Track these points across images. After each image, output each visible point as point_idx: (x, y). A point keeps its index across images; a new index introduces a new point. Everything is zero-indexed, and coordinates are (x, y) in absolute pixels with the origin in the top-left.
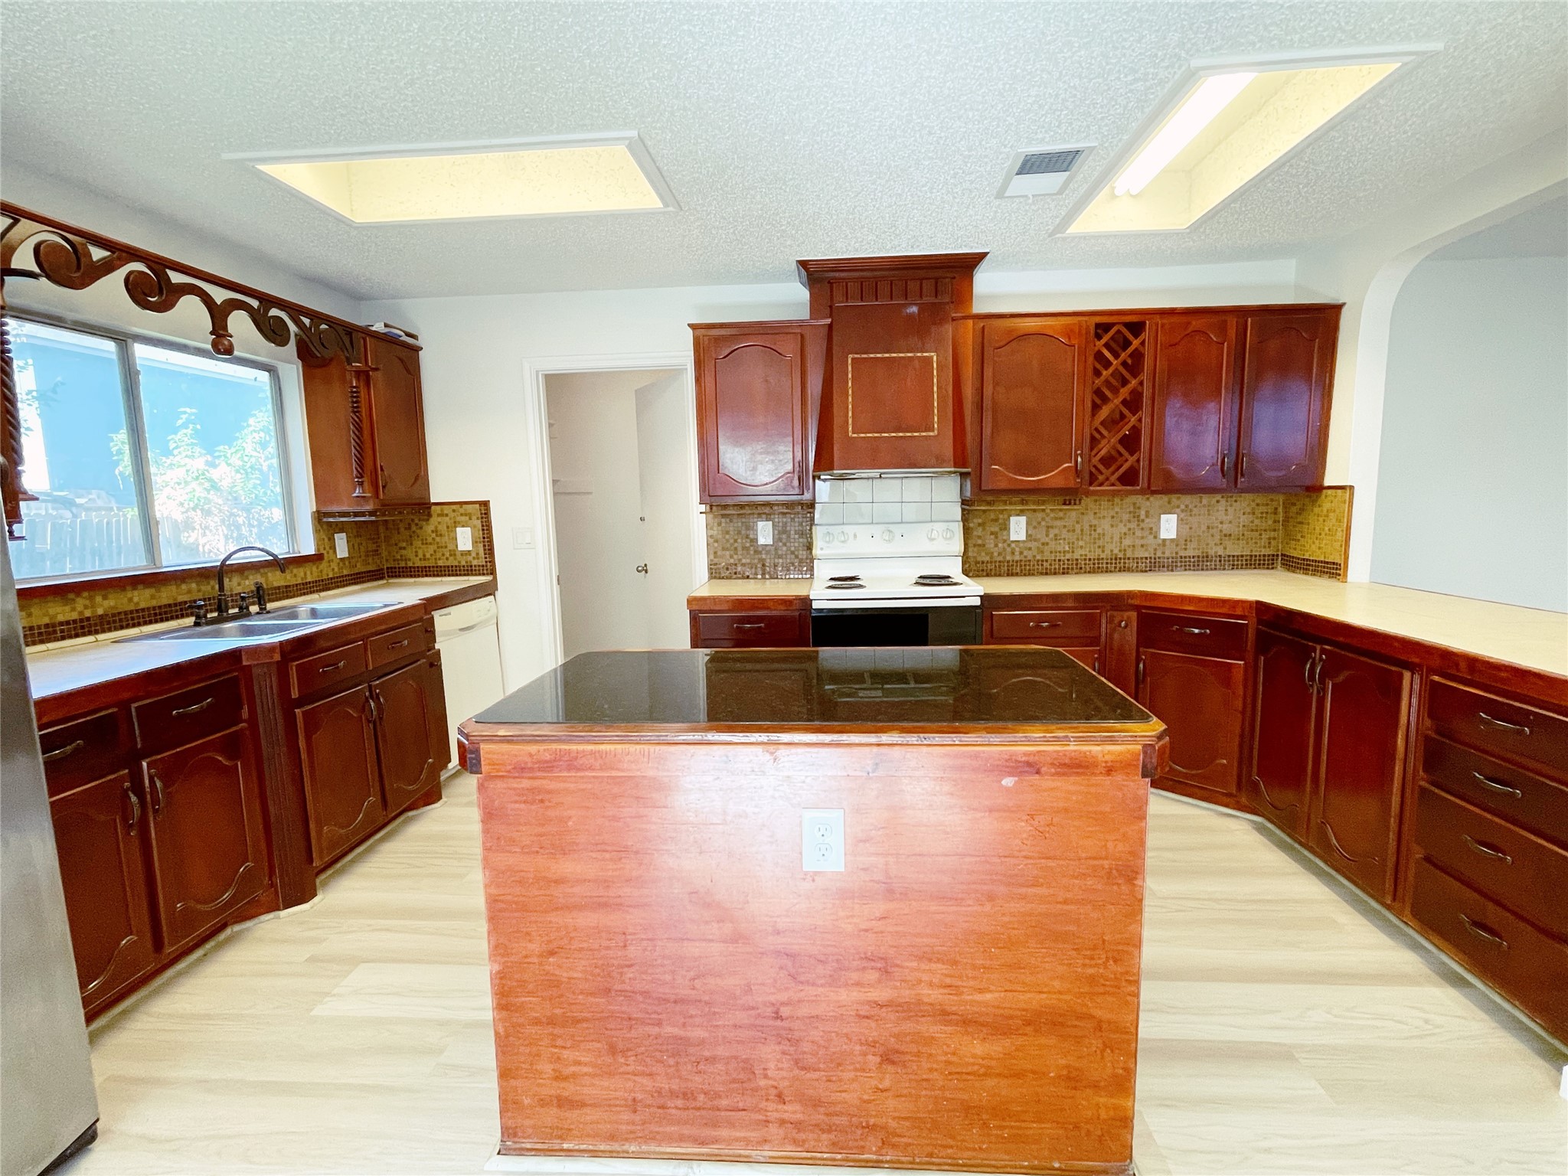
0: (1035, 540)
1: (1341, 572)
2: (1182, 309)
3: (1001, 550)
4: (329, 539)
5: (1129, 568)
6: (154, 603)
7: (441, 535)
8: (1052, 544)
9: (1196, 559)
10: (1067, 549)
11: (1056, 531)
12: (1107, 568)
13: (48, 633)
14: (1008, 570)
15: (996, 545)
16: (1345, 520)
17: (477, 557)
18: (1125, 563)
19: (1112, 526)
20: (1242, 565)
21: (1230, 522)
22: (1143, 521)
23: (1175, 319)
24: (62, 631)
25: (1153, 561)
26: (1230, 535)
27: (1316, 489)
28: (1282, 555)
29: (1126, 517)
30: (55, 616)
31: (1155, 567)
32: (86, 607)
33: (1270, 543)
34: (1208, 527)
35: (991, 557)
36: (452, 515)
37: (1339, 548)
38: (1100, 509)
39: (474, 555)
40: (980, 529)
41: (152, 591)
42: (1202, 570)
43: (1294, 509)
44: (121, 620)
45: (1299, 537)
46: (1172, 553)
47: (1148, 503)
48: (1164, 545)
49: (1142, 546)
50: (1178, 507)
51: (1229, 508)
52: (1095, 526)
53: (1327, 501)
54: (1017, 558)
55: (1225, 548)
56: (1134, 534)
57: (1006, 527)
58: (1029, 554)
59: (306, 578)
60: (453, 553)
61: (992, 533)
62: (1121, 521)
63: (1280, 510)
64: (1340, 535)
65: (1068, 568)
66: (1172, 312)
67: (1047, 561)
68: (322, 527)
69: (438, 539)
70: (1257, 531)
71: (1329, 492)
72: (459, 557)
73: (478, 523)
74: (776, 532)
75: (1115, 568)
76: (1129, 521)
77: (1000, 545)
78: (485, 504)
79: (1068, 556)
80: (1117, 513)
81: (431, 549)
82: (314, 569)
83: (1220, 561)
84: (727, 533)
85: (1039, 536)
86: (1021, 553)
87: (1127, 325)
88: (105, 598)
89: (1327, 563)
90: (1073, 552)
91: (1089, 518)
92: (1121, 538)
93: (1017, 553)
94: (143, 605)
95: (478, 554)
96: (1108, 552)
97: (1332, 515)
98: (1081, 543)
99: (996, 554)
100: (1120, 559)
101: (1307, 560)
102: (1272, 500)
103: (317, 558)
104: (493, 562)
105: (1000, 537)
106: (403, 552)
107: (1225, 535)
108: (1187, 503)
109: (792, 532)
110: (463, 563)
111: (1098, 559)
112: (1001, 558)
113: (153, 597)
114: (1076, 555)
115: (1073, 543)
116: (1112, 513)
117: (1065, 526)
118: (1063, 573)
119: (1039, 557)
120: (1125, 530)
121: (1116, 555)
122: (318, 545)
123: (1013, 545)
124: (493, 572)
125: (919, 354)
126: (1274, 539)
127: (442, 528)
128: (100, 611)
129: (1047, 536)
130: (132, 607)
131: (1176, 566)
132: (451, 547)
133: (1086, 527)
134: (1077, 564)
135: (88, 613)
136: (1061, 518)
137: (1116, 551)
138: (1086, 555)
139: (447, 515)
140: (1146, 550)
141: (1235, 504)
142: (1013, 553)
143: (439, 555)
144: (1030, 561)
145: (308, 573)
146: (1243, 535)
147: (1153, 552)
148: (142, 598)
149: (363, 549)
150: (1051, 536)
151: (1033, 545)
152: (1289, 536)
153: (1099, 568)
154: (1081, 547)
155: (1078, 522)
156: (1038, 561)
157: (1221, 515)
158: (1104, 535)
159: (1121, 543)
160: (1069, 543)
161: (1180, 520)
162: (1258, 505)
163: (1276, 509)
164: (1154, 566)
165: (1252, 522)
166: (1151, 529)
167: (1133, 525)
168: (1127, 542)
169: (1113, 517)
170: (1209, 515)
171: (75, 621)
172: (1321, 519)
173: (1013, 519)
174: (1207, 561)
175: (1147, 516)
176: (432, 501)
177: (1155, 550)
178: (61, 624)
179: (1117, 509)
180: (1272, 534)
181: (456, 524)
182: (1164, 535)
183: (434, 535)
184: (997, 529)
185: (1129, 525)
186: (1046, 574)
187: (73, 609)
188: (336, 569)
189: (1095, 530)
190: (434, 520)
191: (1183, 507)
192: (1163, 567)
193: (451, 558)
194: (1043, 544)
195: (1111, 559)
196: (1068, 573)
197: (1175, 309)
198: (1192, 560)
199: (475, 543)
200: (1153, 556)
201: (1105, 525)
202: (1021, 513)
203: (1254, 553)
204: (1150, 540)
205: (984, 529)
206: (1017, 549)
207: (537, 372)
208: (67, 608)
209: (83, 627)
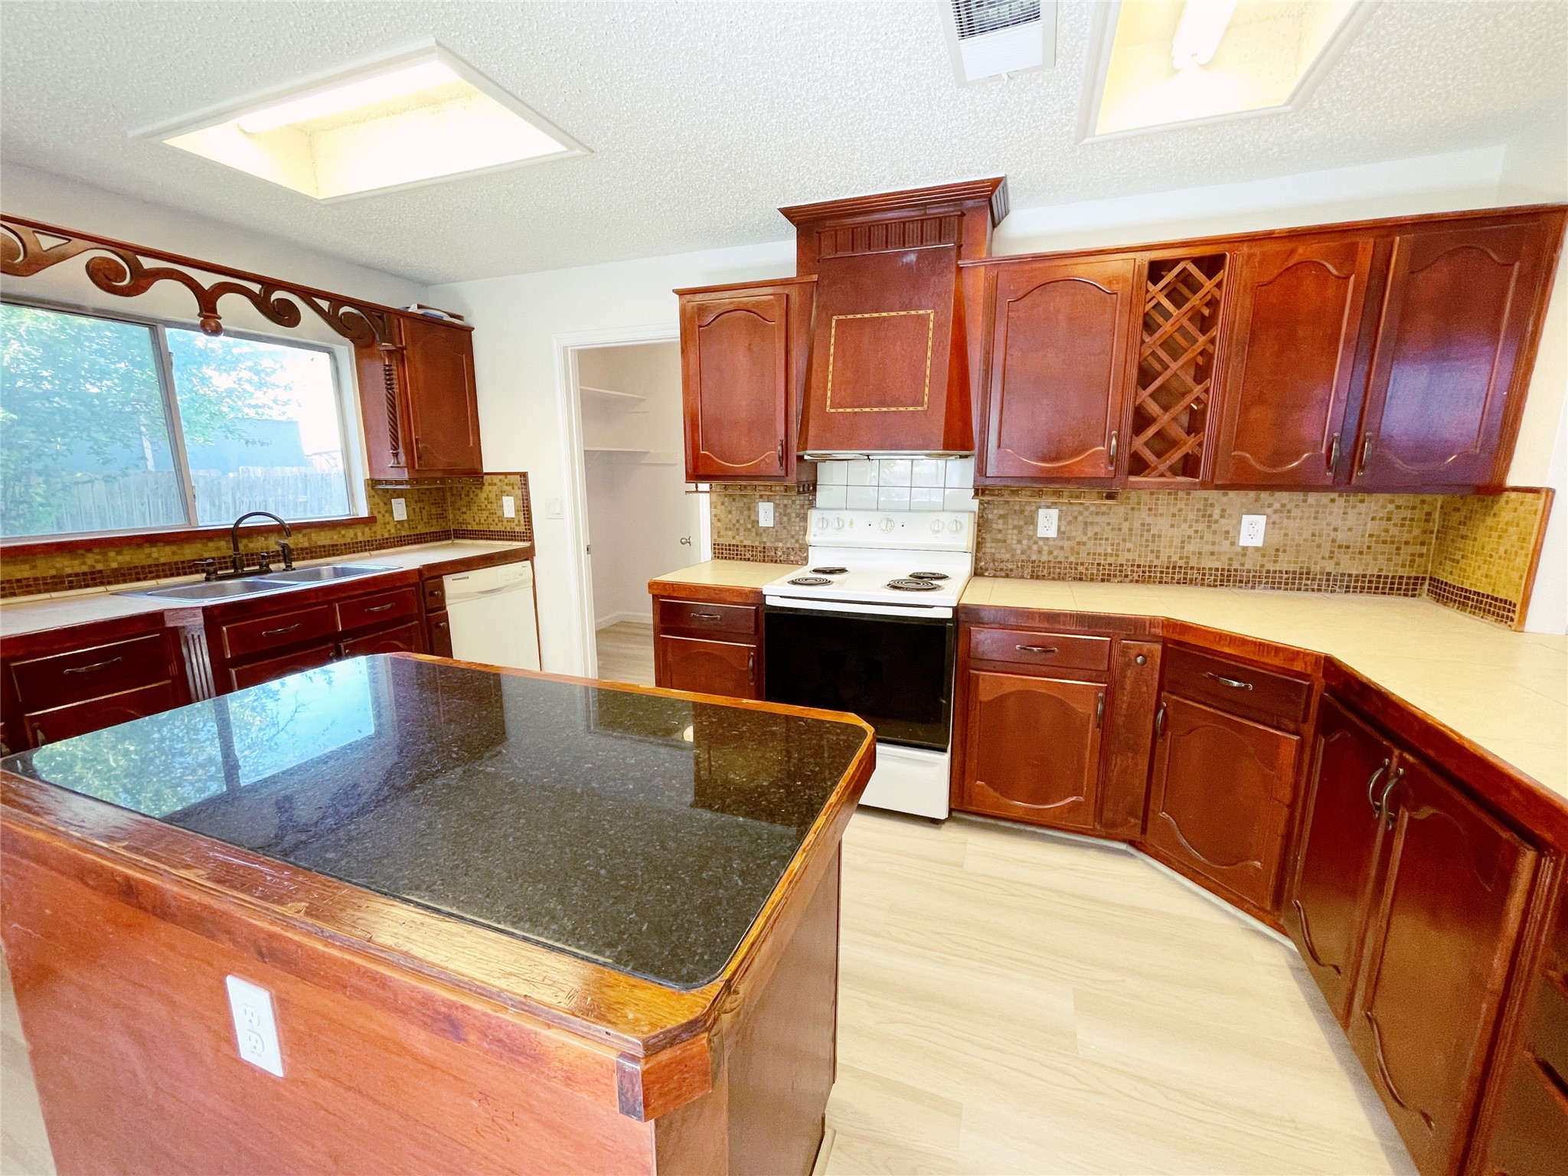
0: (1069, 539)
1: (1516, 617)
2: (1281, 231)
3: (1025, 547)
4: (385, 504)
5: (1191, 580)
6: (176, 558)
7: (491, 503)
8: (1090, 544)
9: (1291, 575)
10: (1109, 551)
11: (1097, 529)
12: (1161, 578)
13: (56, 584)
14: (1033, 572)
15: (1020, 542)
16: (1533, 541)
17: (519, 525)
18: (1186, 573)
19: (1172, 526)
20: (1363, 588)
21: (1350, 530)
22: (1216, 522)
23: (1270, 247)
24: (70, 582)
25: (1226, 573)
26: (1348, 547)
27: (1492, 489)
28: (1431, 579)
29: (1192, 516)
30: (63, 568)
31: (1229, 581)
32: (97, 561)
33: (1412, 561)
34: (1314, 535)
35: (1013, 556)
36: (499, 484)
37: (1517, 580)
38: (1156, 504)
39: (516, 522)
40: (1001, 521)
41: (174, 548)
42: (1299, 589)
43: (1456, 517)
44: (138, 573)
45: (1458, 557)
46: (1254, 565)
47: (1225, 499)
48: (1244, 555)
49: (1212, 554)
50: (1270, 505)
51: (1349, 510)
52: (1149, 525)
53: (1507, 509)
54: (1044, 558)
55: (1337, 564)
56: (1202, 538)
57: (1032, 521)
58: (1060, 555)
59: (356, 538)
60: (501, 519)
61: (1015, 527)
62: (1185, 521)
63: (1437, 515)
64: (1522, 561)
65: (1109, 575)
66: (1268, 236)
67: (1082, 564)
68: (376, 493)
69: (489, 506)
70: (1393, 543)
71: (1513, 495)
72: (505, 523)
73: (519, 492)
74: (777, 514)
75: (1173, 578)
76: (1197, 521)
77: (1025, 542)
78: (524, 475)
79: (1110, 560)
80: (1180, 510)
81: (485, 514)
82: (367, 529)
83: (1328, 580)
84: (730, 512)
85: (1074, 534)
86: (1050, 553)
87: (1197, 261)
88: (119, 553)
89: (1496, 599)
90: (1117, 555)
91: (1143, 515)
92: (1183, 542)
93: (1045, 553)
94: (162, 560)
95: (519, 521)
96: (1164, 558)
97: (1512, 530)
98: (1128, 545)
99: (1019, 552)
100: (1180, 567)
101: (1466, 591)
102: (1423, 502)
103: (370, 521)
104: (531, 529)
105: (1025, 532)
106: (465, 516)
107: (1340, 547)
108: (1285, 501)
109: (793, 515)
110: (508, 529)
111: (1150, 567)
112: (1024, 557)
113: (174, 553)
114: (1121, 560)
115: (1118, 544)
116: (1173, 510)
117: (1109, 524)
118: (1103, 580)
119: (1072, 559)
120: (1191, 532)
121: (1175, 562)
122: (371, 509)
123: (1041, 543)
124: (531, 539)
125: (913, 312)
126: (1421, 555)
127: (492, 496)
128: (114, 565)
129: (1085, 534)
130: (150, 562)
131: (1260, 583)
132: (499, 513)
133: (1137, 525)
134: (1121, 571)
135: (100, 567)
136: (1104, 514)
137: (1175, 558)
138: (1134, 560)
139: (495, 484)
140: (1217, 560)
141: (1360, 505)
142: (1040, 552)
143: (490, 520)
144: (1060, 562)
145: (360, 534)
146: (1369, 548)
147: (1227, 562)
148: (163, 554)
149: (425, 513)
150: (1090, 534)
151: (1067, 544)
152: (1444, 553)
153: (1150, 577)
154: (1129, 550)
155: (1126, 520)
156: (1071, 563)
157: (1335, 520)
158: (1160, 536)
159: (1182, 548)
160: (1112, 545)
161: (1271, 524)
162: (1398, 507)
163: (1429, 514)
164: (1226, 578)
165: (1387, 531)
166: (1227, 532)
167: (1200, 527)
168: (1190, 548)
169: (1174, 515)
170: (1316, 518)
171: (85, 574)
172: (1495, 534)
173: (1042, 512)
174: (1308, 579)
175: (1222, 516)
176: (485, 471)
177: (1230, 559)
178: (69, 575)
179: (1180, 505)
180: (1418, 549)
181: (503, 493)
182: (1244, 541)
183: (486, 502)
184: (1021, 523)
185: (1196, 527)
186: (1081, 579)
187: (84, 563)
188: (393, 531)
189: (1149, 531)
190: (486, 488)
191: (1277, 506)
192: (1241, 582)
193: (500, 524)
194: (1079, 543)
195: (1168, 568)
196: (1108, 581)
197: (1272, 232)
198: (1285, 576)
199: (517, 511)
200: (1226, 568)
201: (1161, 525)
202: (1053, 505)
203: (1383, 573)
204: (1225, 546)
205: (1006, 523)
206: (1046, 548)
207: (565, 349)
208: (76, 562)
209: (94, 579)
